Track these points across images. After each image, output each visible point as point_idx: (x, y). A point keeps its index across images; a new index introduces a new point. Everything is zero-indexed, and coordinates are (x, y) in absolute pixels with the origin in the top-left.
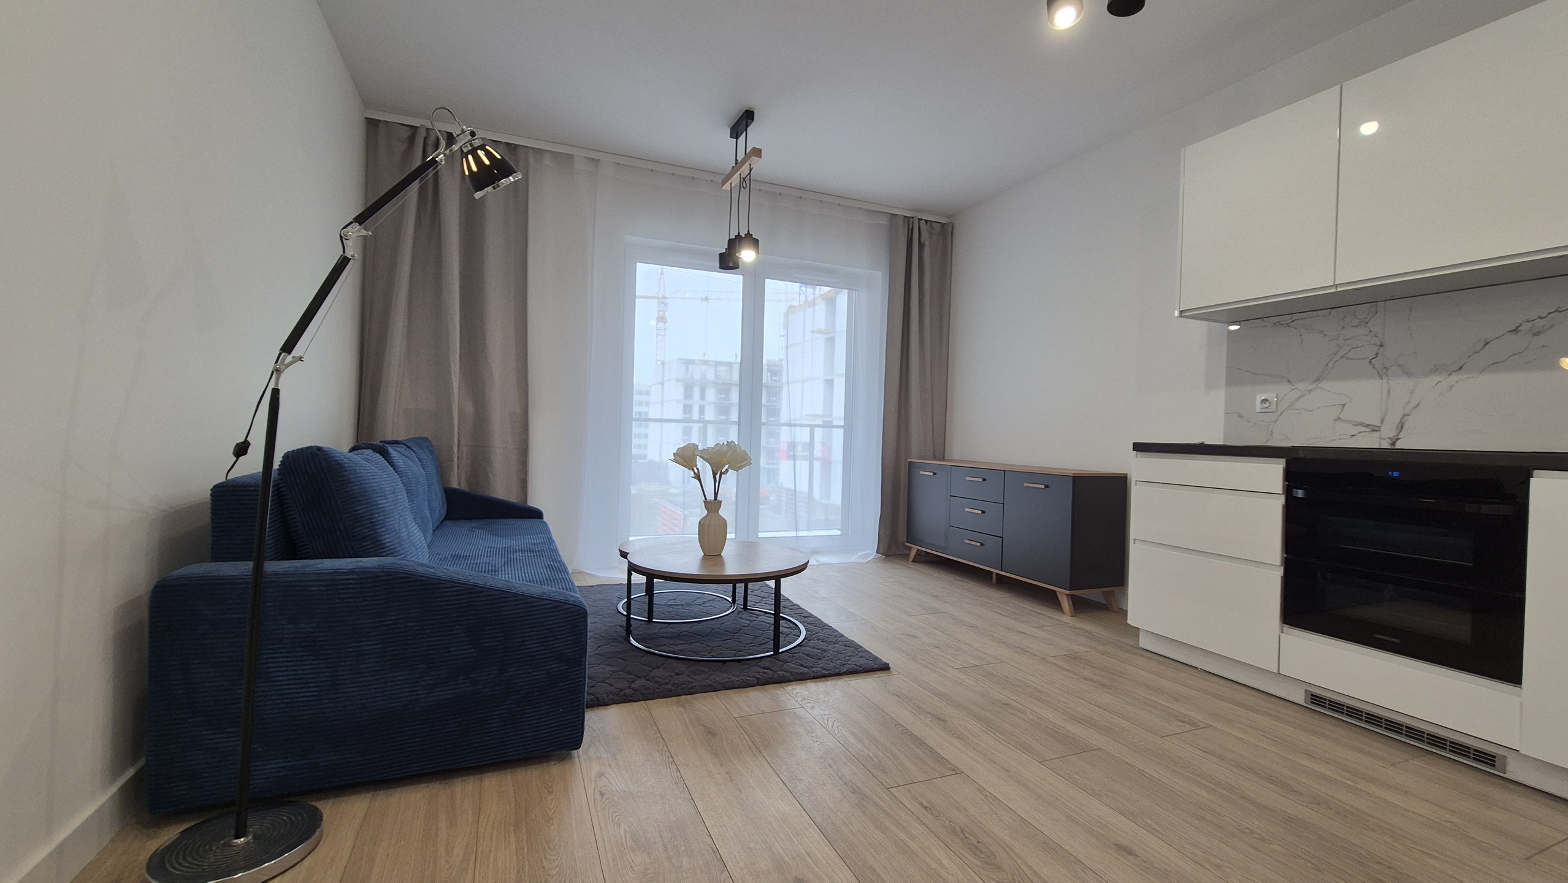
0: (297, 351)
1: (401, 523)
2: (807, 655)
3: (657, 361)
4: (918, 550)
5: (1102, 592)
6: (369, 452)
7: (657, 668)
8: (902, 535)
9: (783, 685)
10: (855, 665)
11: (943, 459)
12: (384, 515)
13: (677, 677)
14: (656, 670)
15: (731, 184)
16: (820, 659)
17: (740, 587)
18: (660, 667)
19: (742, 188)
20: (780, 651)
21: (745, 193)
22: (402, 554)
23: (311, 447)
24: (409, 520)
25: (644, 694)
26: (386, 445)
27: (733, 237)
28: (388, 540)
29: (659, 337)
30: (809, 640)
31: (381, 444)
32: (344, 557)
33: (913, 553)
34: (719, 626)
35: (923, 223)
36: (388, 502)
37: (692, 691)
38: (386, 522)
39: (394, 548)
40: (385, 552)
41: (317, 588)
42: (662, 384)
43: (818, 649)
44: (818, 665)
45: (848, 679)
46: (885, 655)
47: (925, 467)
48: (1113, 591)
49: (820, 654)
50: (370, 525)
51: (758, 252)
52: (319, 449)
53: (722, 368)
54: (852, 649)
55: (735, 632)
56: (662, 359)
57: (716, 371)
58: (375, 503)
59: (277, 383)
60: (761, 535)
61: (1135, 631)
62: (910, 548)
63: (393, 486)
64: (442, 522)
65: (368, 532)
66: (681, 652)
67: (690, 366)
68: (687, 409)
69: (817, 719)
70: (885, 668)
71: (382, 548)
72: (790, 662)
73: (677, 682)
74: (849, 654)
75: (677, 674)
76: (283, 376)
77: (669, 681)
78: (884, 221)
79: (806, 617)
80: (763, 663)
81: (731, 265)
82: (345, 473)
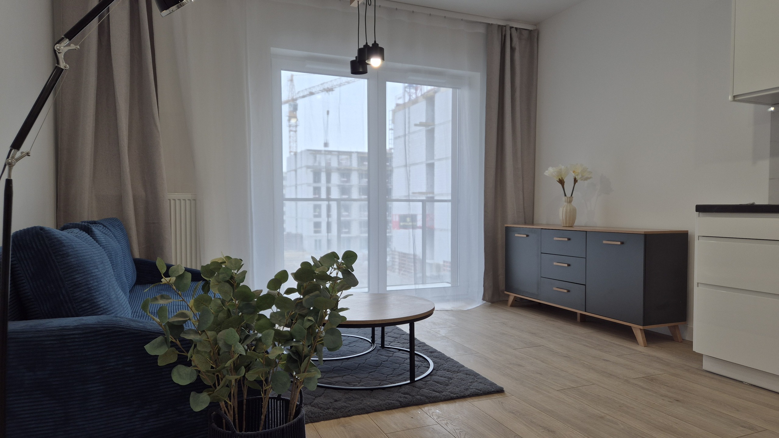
0: (25, 147)
1: (110, 287)
2: (438, 382)
3: (290, 152)
4: (515, 296)
5: (668, 327)
6: (77, 230)
7: (320, 396)
8: (502, 286)
9: (420, 406)
10: (476, 389)
11: (533, 224)
12: (97, 282)
13: (335, 403)
14: (319, 398)
15: (358, 2)
16: (447, 385)
17: (378, 330)
18: (321, 395)
19: (368, 5)
20: (416, 379)
21: (370, 9)
22: (113, 313)
23: (35, 227)
24: (115, 285)
25: (311, 417)
26: (90, 225)
27: (361, 46)
28: (102, 302)
29: (292, 133)
30: (437, 371)
31: (86, 224)
32: (68, 316)
33: (511, 299)
34: (364, 361)
35: (514, 31)
36: (99, 271)
37: (349, 414)
38: (99, 287)
39: (106, 308)
40: (100, 311)
41: (49, 342)
42: (296, 171)
43: (445, 377)
44: (447, 390)
45: (472, 400)
46: (500, 382)
47: (519, 231)
48: (677, 326)
49: (447, 382)
50: (87, 290)
51: (383, 59)
52: (42, 229)
53: (343, 157)
54: (472, 377)
55: (377, 366)
56: (294, 151)
57: (338, 159)
58: (90, 272)
59: (9, 175)
60: (388, 288)
61: (699, 357)
62: (508, 296)
63: (101, 258)
64: (134, 285)
65: (86, 295)
66: (337, 383)
67: (318, 156)
68: (317, 190)
69: (451, 432)
70: (500, 391)
71: (98, 308)
72: (423, 388)
73: (337, 407)
74: (470, 381)
75: (336, 401)
76: (14, 169)
77: (330, 407)
78: (481, 30)
79: (432, 352)
80: (403, 389)
81: (361, 70)
82: (64, 248)
